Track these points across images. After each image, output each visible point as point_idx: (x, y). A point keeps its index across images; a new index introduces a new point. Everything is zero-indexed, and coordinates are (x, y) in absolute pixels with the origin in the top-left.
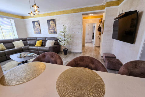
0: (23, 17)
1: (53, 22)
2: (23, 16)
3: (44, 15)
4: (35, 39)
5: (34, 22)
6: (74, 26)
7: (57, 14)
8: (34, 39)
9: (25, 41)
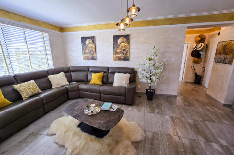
0: (62, 29)
1: (125, 39)
2: (63, 27)
4: (86, 70)
5: (84, 39)
6: (168, 48)
8: (83, 69)
9: (68, 74)
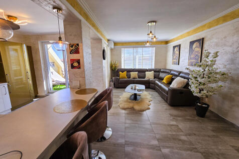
1: (198, 44)
2: (167, 41)
3: (189, 34)
7: (210, 27)
